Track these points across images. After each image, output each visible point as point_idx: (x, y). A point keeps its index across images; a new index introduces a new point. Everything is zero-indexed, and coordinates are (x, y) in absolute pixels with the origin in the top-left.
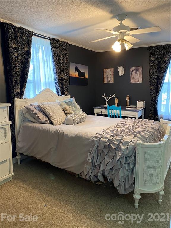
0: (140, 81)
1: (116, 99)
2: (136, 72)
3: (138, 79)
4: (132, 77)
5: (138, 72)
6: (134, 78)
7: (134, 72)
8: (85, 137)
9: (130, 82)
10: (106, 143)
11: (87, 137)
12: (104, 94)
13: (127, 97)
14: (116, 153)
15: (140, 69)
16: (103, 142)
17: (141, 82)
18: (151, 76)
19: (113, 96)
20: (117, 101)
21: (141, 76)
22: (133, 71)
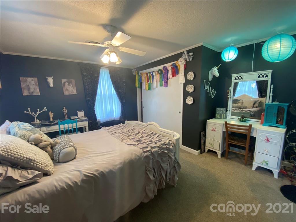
0: (75, 92)
1: (50, 113)
2: (69, 84)
3: (73, 91)
4: (65, 88)
5: (72, 84)
6: (67, 90)
7: (67, 84)
8: (135, 159)
9: (64, 94)
10: (159, 151)
11: (137, 158)
12: (29, 109)
13: (63, 109)
14: (168, 155)
15: (73, 81)
16: (156, 151)
17: (76, 94)
18: (87, 89)
19: (44, 110)
20: (51, 115)
21: (75, 88)
22: (65, 83)
